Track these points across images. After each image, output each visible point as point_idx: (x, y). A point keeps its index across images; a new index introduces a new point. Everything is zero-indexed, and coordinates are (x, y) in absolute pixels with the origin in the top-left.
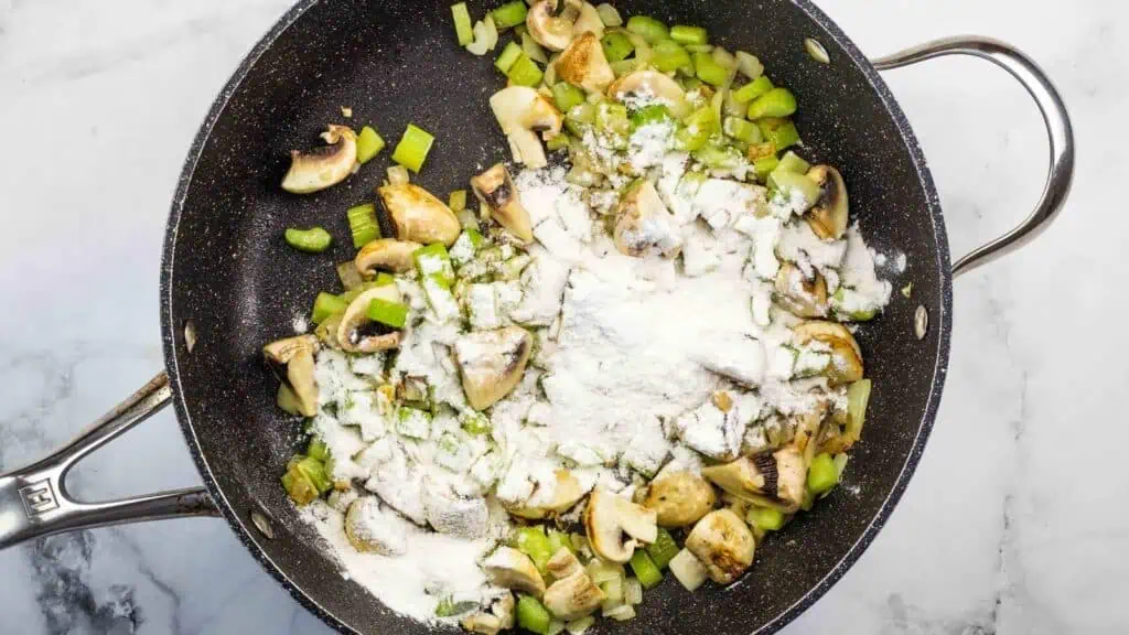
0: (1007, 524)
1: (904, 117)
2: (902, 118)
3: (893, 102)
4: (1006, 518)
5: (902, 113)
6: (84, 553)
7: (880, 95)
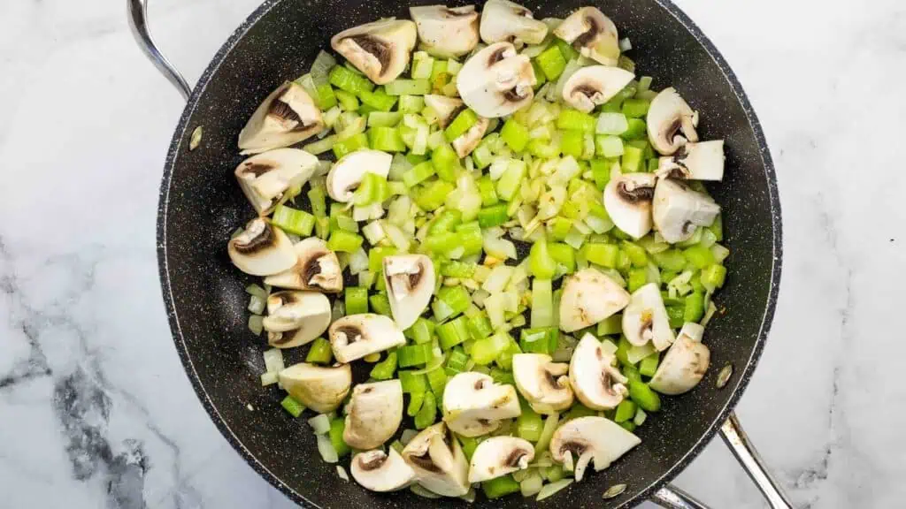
0: (836, 390)
1: (218, 54)
2: (219, 55)
3: (210, 68)
4: (835, 386)
5: (216, 56)
6: (103, 414)
7: (210, 79)
